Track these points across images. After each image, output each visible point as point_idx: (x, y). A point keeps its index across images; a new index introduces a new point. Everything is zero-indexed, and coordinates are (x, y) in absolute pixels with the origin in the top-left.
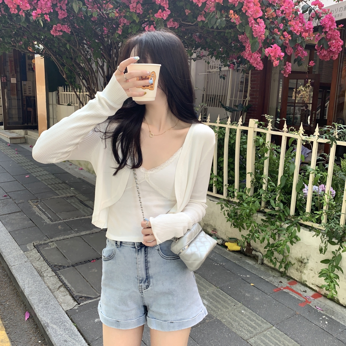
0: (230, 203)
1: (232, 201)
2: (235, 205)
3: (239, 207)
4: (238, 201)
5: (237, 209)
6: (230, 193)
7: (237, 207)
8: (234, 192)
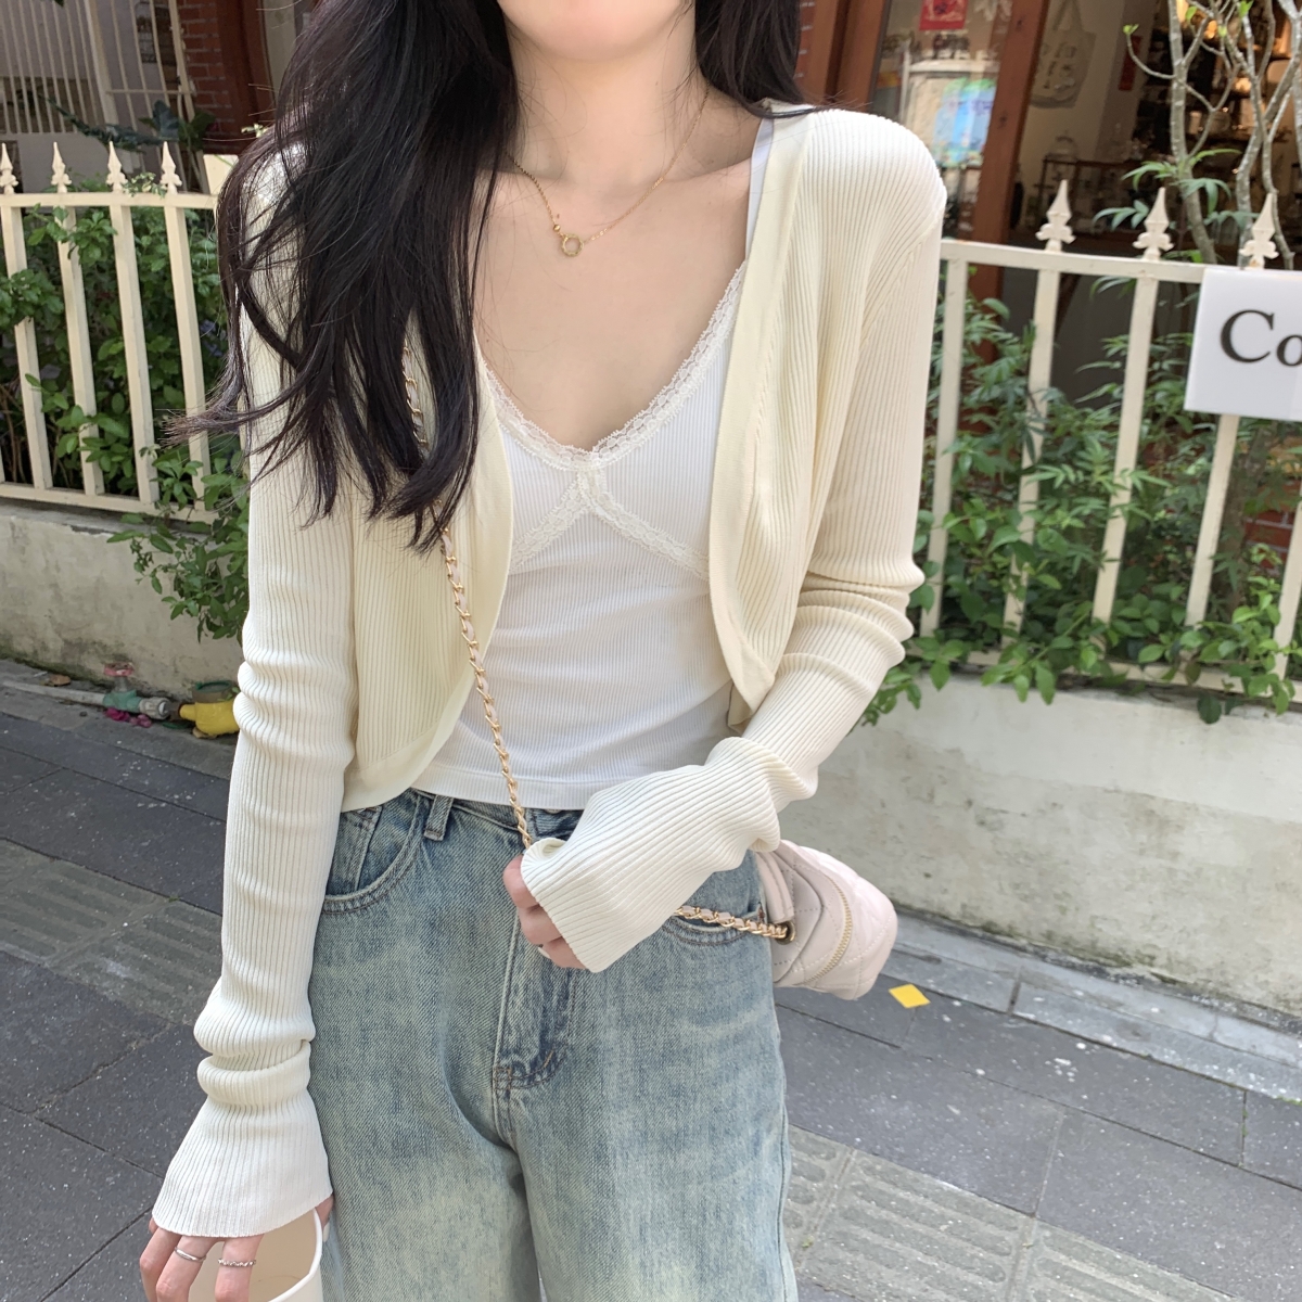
0: (178, 529)
1: (189, 523)
2: (202, 539)
3: (223, 543)
4: (210, 517)
5: (215, 554)
6: (168, 481)
7: (211, 547)
8: (187, 478)
